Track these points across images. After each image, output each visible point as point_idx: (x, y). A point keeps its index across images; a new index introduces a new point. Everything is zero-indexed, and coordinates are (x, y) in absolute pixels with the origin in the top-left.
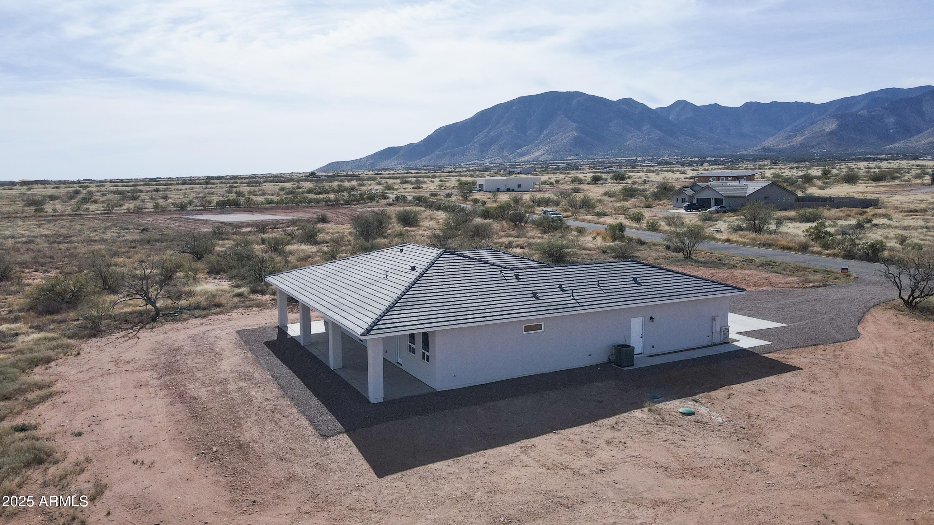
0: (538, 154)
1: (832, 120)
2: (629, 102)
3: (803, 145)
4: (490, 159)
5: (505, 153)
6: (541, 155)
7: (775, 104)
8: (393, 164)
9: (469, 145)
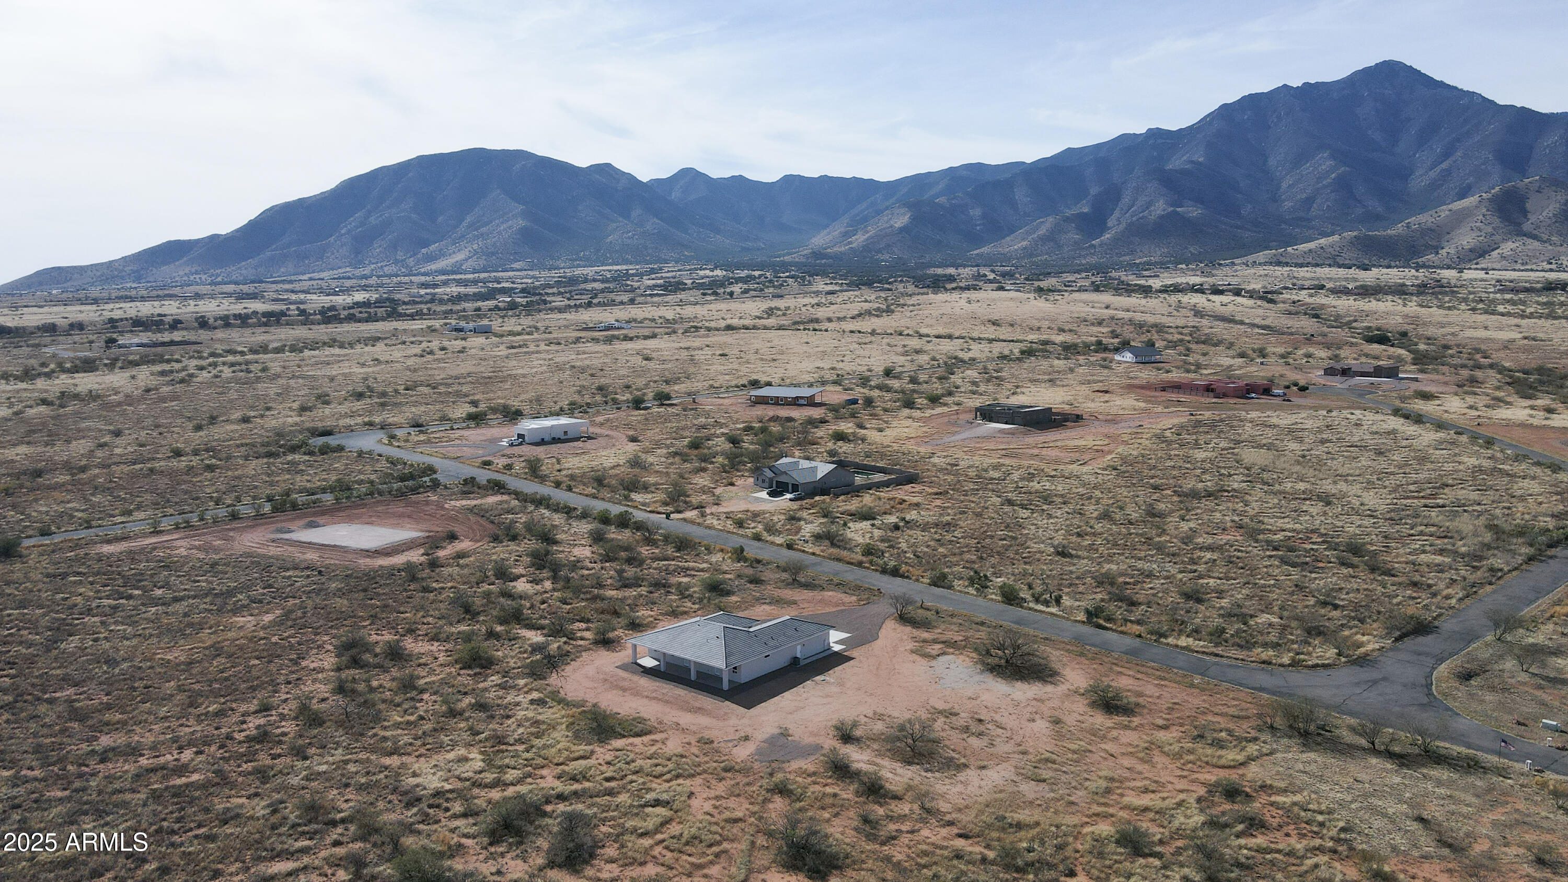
0: (460, 257)
1: (902, 210)
2: (606, 170)
3: (867, 248)
4: (373, 266)
5: (400, 255)
6: (466, 260)
7: (825, 180)
8: (181, 273)
9: (332, 239)
